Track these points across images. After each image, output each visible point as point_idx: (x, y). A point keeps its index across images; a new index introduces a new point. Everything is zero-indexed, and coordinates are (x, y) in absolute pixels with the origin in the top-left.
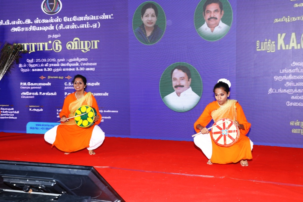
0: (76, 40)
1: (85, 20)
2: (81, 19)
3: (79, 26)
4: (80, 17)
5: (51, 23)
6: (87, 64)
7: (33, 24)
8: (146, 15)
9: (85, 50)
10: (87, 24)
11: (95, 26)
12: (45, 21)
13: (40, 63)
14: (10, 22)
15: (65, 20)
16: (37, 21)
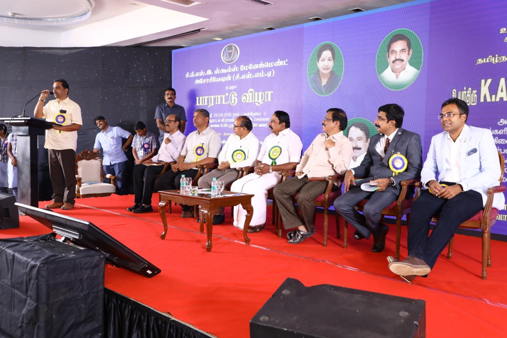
0: (251, 92)
1: (260, 68)
2: (257, 66)
3: (254, 75)
4: (256, 65)
5: (229, 73)
6: (260, 119)
7: (213, 75)
8: (322, 59)
9: (259, 103)
10: (261, 72)
11: (269, 74)
12: (224, 71)
13: (218, 118)
14: (195, 74)
15: (241, 70)
16: (217, 72)
